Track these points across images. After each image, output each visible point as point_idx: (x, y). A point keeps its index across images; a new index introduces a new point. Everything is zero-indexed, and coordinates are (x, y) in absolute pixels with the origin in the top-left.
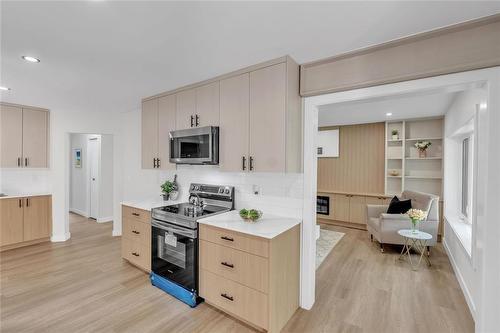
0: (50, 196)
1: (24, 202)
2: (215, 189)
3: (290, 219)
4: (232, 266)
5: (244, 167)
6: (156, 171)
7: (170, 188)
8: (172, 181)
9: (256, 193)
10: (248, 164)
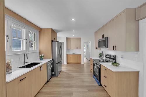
0: (81, 55)
1: (77, 55)
2: (110, 55)
3: (135, 69)
4: (106, 77)
5: (114, 49)
6: (97, 50)
7: (101, 55)
8: (102, 53)
9: (122, 58)
10: (115, 48)
